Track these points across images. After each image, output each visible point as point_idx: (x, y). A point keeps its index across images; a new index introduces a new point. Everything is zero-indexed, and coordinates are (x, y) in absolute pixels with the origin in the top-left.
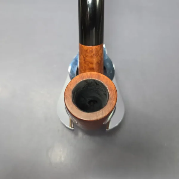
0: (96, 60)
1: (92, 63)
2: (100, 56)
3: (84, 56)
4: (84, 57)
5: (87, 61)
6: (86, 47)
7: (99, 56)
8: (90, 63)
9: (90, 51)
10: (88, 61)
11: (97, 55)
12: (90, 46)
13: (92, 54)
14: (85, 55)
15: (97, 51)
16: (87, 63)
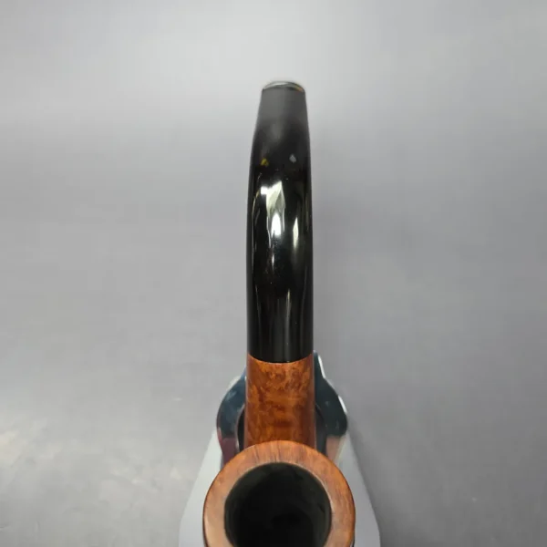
0: (295, 399)
1: (282, 409)
2: (303, 389)
3: (261, 388)
4: (259, 391)
5: (267, 403)
6: (265, 366)
7: (301, 387)
8: (277, 406)
9: (277, 375)
10: (272, 403)
11: (297, 385)
12: (277, 364)
13: (283, 385)
14: (264, 386)
15: (297, 376)
16: (269, 407)
